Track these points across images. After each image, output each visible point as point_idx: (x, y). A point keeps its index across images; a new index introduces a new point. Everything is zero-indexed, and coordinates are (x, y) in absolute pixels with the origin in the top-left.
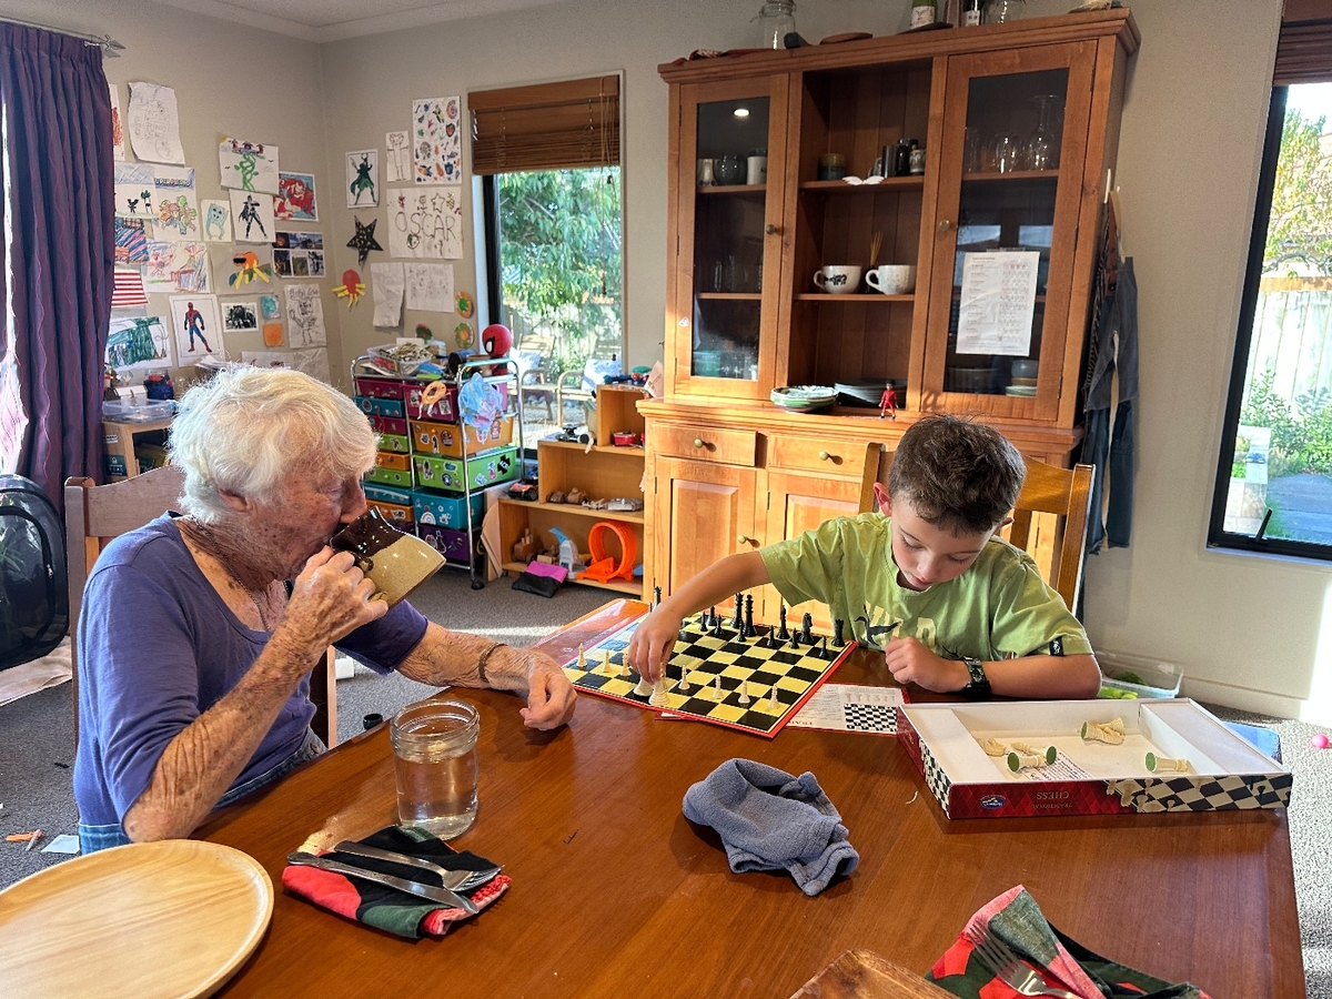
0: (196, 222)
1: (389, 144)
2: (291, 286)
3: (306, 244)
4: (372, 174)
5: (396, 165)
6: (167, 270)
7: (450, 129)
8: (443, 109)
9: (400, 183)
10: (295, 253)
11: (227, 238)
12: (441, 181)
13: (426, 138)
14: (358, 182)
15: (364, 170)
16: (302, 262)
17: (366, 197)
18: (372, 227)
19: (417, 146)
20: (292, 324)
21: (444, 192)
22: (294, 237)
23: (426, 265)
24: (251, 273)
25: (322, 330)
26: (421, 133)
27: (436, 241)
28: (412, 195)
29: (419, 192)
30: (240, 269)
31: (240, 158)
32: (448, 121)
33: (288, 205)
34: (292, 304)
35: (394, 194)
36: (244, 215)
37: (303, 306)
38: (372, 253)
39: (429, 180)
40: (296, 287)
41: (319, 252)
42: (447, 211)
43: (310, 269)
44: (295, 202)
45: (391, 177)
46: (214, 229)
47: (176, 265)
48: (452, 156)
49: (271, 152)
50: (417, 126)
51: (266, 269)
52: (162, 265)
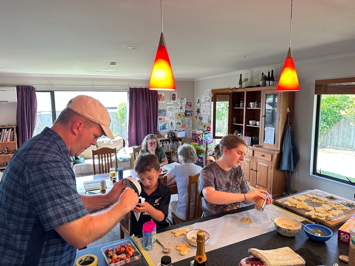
0: (173, 110)
1: (202, 97)
2: (187, 118)
3: (190, 112)
4: (200, 101)
5: (202, 100)
6: (169, 117)
7: (209, 95)
8: (209, 92)
9: (203, 103)
10: (188, 113)
11: (178, 112)
12: (208, 103)
13: (206, 96)
14: (198, 102)
15: (199, 100)
16: (189, 115)
17: (199, 105)
18: (199, 109)
19: (205, 97)
20: (186, 124)
21: (208, 104)
22: (188, 111)
23: (205, 116)
24: (181, 117)
25: (191, 125)
26: (206, 95)
27: (207, 112)
28: (204, 105)
29: (205, 104)
30: (179, 116)
31: (181, 100)
32: (209, 94)
33: (187, 106)
34: (187, 121)
35: (202, 104)
36: (180, 108)
37: (189, 122)
38: (199, 113)
39: (206, 103)
40: (188, 119)
41: (192, 113)
42: (208, 107)
43: (190, 116)
44: (188, 106)
45: (202, 102)
46: (176, 111)
47: (170, 116)
48: (209, 99)
49: (185, 99)
50: (205, 94)
51: (183, 116)
52: (168, 116)
